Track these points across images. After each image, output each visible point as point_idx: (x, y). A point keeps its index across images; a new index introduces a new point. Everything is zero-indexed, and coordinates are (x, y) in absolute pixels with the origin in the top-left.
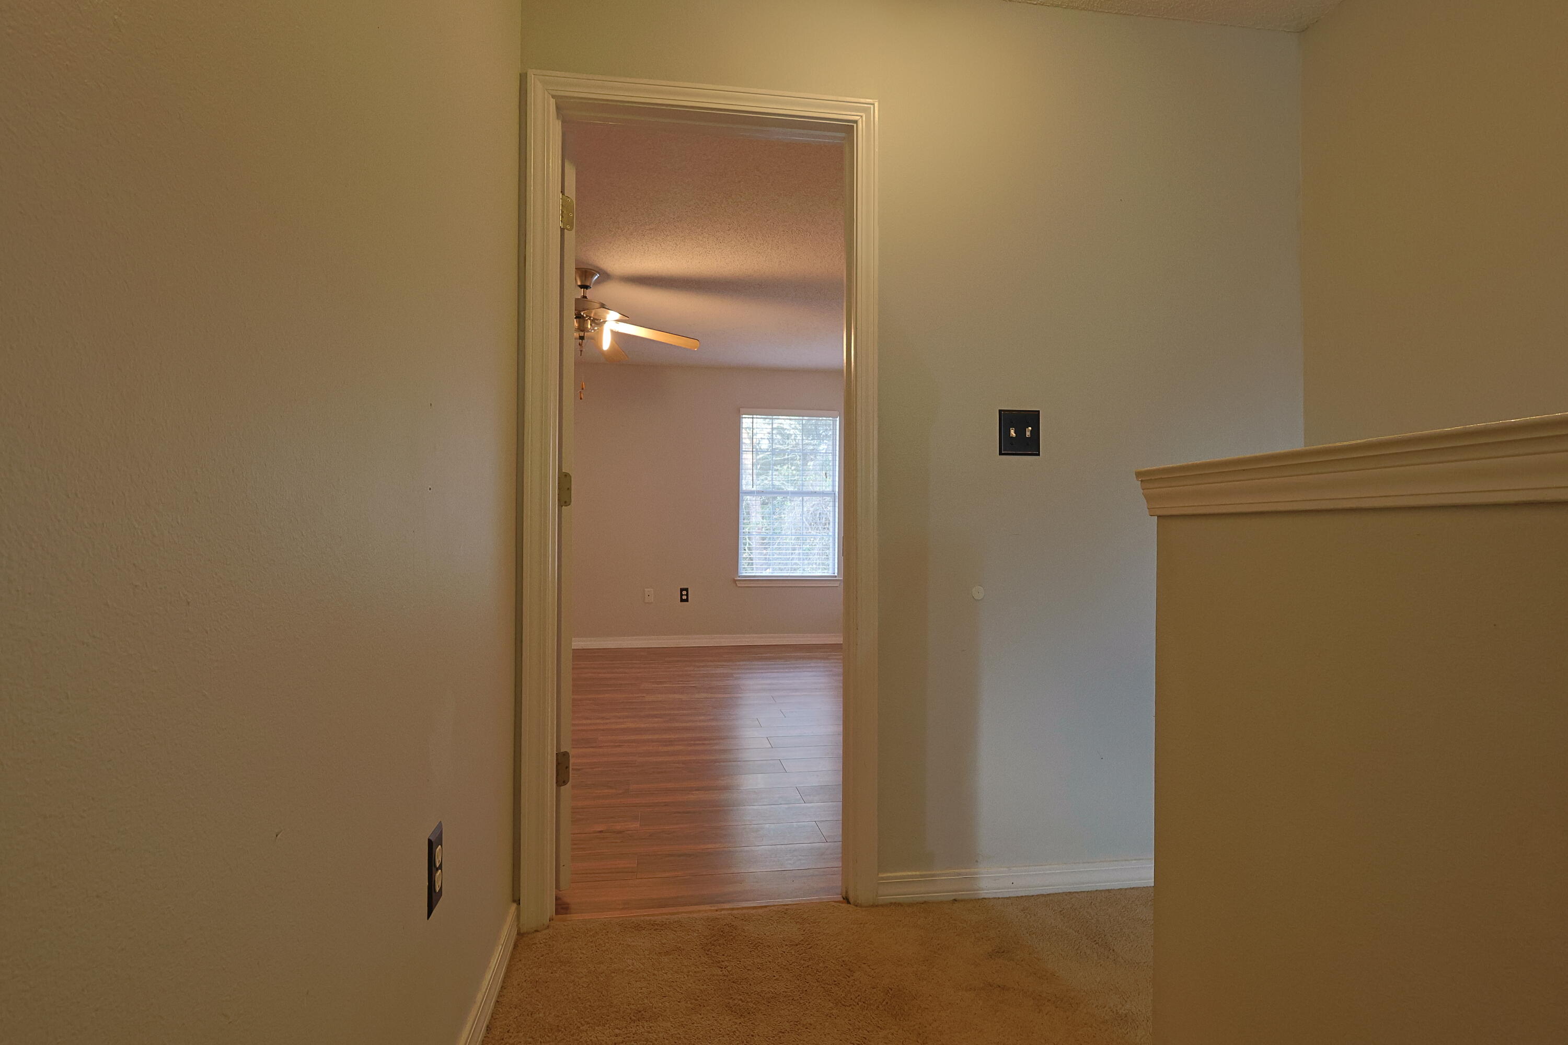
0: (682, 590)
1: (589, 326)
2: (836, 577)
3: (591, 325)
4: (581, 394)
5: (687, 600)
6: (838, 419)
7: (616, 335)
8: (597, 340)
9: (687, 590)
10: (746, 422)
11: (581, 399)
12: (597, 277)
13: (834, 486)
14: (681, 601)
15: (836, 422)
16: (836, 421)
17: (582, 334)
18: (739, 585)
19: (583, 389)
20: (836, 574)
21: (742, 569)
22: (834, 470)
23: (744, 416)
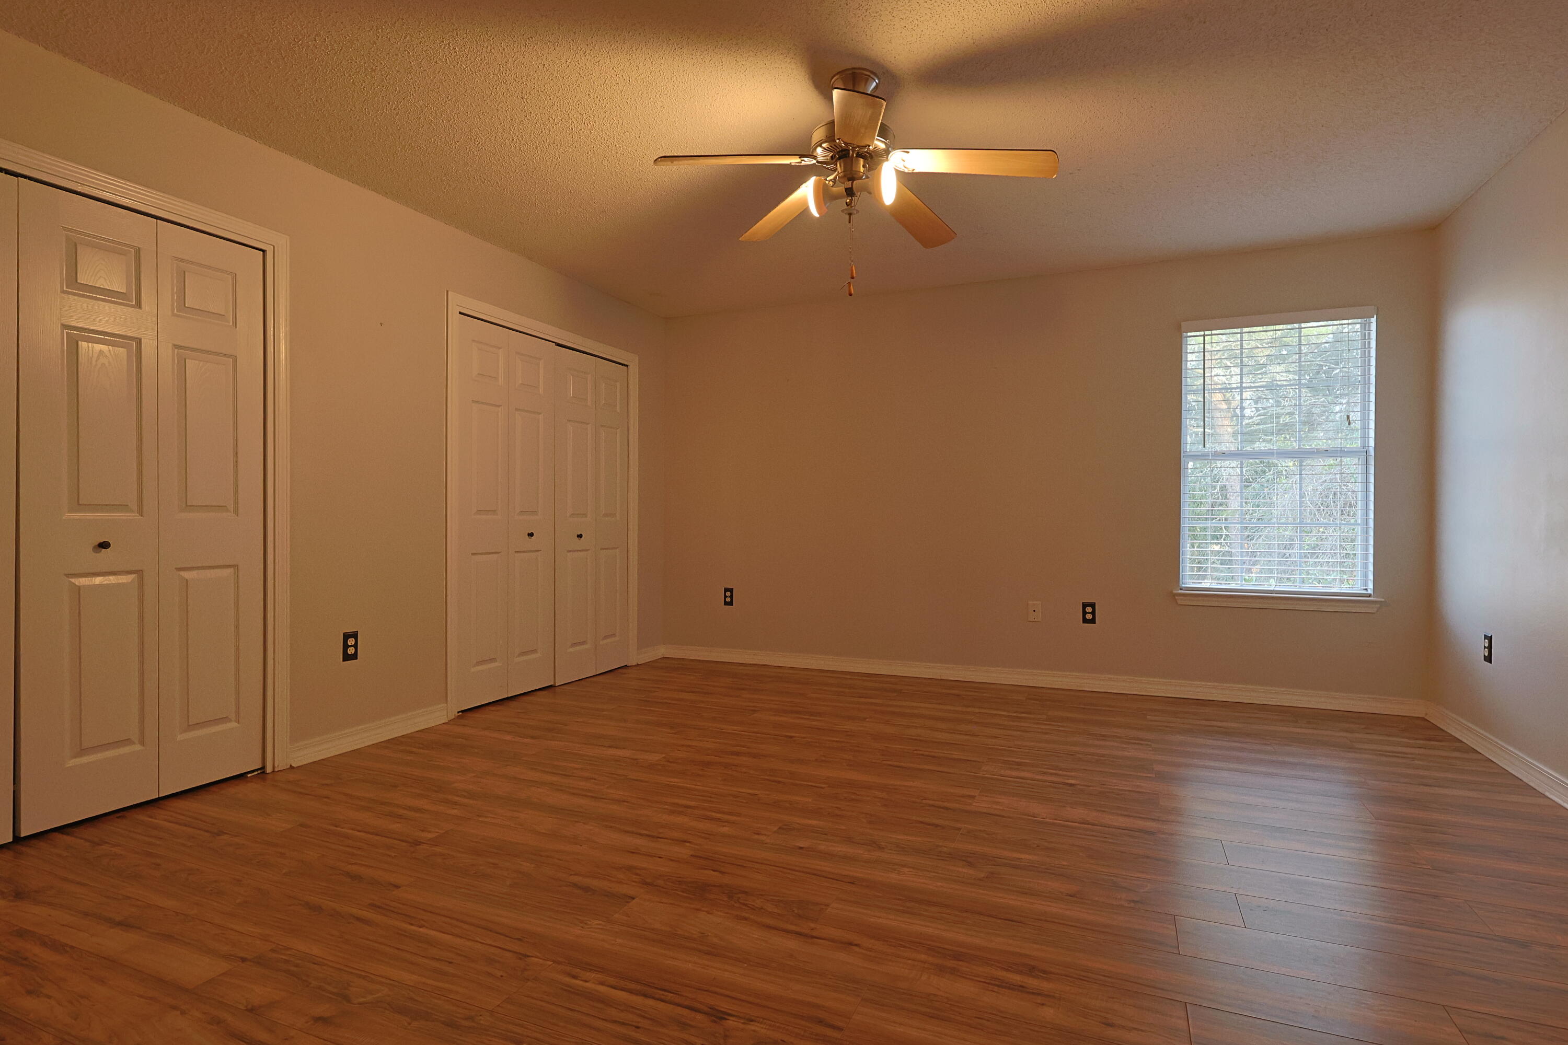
0: (1085, 606)
1: (862, 170)
2: (1370, 596)
3: (864, 166)
4: (850, 286)
5: (1093, 621)
6: (1374, 320)
7: (908, 179)
8: (873, 192)
9: (1093, 605)
10: (1193, 342)
11: (851, 295)
12: (874, 84)
13: (1364, 437)
14: (1084, 622)
15: (1369, 327)
16: (1370, 323)
17: (849, 185)
18: (1179, 602)
19: (853, 278)
20: (1370, 592)
21: (1187, 577)
22: (1365, 410)
23: (1189, 334)
